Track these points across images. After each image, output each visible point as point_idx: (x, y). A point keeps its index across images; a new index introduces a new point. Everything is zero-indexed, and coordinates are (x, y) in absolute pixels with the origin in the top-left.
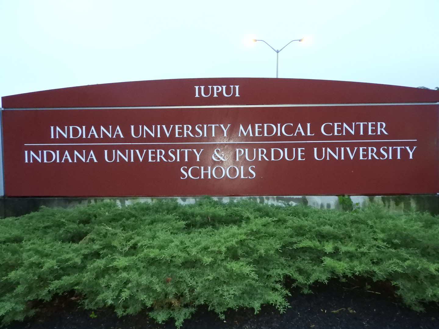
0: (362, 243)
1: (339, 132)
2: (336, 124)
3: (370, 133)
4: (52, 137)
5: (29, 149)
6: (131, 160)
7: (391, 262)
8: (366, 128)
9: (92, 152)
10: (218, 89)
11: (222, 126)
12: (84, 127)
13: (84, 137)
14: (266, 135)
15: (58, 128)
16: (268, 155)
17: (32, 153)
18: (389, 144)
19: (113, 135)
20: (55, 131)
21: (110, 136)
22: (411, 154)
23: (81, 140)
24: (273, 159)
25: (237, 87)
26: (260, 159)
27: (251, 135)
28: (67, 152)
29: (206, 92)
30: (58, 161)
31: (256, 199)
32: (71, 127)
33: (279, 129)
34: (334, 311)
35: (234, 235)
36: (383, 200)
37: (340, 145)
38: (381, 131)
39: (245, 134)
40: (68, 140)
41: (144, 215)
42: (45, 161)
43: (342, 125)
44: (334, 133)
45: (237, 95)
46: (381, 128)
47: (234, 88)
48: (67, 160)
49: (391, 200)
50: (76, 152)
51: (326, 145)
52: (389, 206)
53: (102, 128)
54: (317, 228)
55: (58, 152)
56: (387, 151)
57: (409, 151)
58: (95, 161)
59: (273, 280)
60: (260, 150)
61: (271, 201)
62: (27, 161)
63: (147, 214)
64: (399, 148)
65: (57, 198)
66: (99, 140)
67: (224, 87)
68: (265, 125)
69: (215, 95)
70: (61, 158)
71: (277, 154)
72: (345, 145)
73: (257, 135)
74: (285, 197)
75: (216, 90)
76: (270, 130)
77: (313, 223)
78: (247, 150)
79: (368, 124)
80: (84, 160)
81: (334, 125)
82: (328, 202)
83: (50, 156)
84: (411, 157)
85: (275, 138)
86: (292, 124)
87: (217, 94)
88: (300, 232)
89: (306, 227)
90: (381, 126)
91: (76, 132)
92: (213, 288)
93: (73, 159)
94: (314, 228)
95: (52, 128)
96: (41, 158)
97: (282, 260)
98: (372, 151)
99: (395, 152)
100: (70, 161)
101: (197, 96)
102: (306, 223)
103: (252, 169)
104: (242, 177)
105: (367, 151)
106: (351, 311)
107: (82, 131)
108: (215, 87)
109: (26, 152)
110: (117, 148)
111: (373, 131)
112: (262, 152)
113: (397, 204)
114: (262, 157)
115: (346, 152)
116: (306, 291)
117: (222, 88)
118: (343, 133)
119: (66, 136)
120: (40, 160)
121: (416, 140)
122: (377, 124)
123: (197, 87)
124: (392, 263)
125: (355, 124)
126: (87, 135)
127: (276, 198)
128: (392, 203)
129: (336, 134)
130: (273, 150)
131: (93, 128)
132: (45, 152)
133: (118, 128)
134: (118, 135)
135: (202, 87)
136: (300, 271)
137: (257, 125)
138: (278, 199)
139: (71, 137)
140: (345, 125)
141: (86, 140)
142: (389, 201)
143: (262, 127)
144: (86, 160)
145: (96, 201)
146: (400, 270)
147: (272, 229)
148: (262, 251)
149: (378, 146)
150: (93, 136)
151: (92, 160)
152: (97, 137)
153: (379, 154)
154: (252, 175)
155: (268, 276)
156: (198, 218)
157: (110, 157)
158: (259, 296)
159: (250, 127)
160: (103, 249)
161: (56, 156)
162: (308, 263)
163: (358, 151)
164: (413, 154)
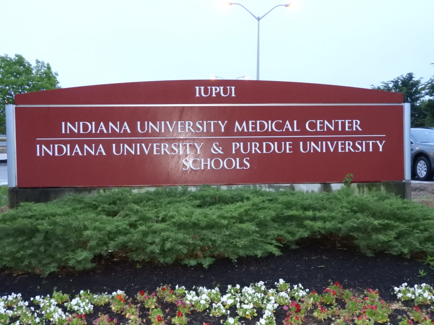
1: (321, 128)
2: (318, 121)
3: (347, 129)
4: (63, 132)
5: (40, 143)
6: (137, 153)
8: (343, 124)
9: (101, 146)
10: (216, 90)
11: (220, 122)
12: (93, 123)
13: (94, 132)
14: (258, 130)
15: (69, 124)
16: (261, 148)
17: (43, 147)
18: (362, 139)
19: (120, 130)
20: (66, 127)
21: (118, 131)
22: (381, 147)
23: (90, 134)
24: (265, 152)
25: (233, 88)
26: (253, 152)
27: (246, 130)
28: (77, 146)
29: (206, 92)
30: (69, 154)
31: (250, 187)
32: (81, 123)
33: (270, 126)
34: (313, 258)
35: (240, 207)
36: (358, 187)
37: (322, 140)
38: (356, 128)
39: (240, 130)
40: (79, 135)
42: (56, 154)
43: (324, 122)
44: (317, 129)
45: (233, 95)
46: (356, 125)
47: (231, 89)
48: (77, 153)
49: (365, 186)
50: (86, 146)
51: (310, 140)
52: (363, 192)
53: (111, 124)
54: (301, 202)
55: (68, 146)
56: (361, 145)
57: (379, 144)
58: (104, 154)
59: (270, 237)
60: (253, 144)
61: (265, 188)
62: (38, 154)
63: (162, 197)
64: (371, 142)
65: (67, 189)
66: (108, 135)
67: (222, 88)
68: (258, 122)
69: (214, 95)
70: (71, 152)
71: (268, 148)
72: (326, 139)
73: (250, 130)
74: (275, 185)
75: (215, 90)
76: (262, 126)
77: (298, 200)
78: (242, 144)
79: (345, 121)
80: (93, 153)
81: (316, 122)
82: (313, 189)
83: (60, 150)
84: (381, 150)
85: (267, 133)
86: (281, 121)
87: (216, 94)
88: (289, 205)
89: (293, 201)
90: (356, 123)
91: (86, 128)
92: (229, 241)
93: (82, 152)
94: (299, 203)
95: (63, 123)
96: (53, 151)
97: (276, 225)
98: (349, 145)
99: (367, 145)
100: (80, 154)
101: (197, 95)
102: (293, 199)
103: (247, 160)
104: (238, 167)
105: (344, 144)
106: (324, 258)
107: (91, 127)
108: (214, 88)
109: (38, 146)
110: (124, 142)
111: (349, 128)
112: (256, 146)
113: (370, 189)
114: (255, 150)
115: (327, 145)
116: (294, 247)
117: (220, 89)
118: (324, 129)
119: (76, 131)
120: (51, 154)
121: (385, 135)
122: (352, 122)
123: (197, 88)
125: (334, 121)
126: (96, 130)
127: (268, 186)
128: (366, 189)
129: (318, 130)
130: (264, 144)
131: (102, 124)
132: (56, 146)
133: (125, 124)
134: (125, 131)
135: (202, 88)
136: (289, 233)
137: (250, 122)
139: (81, 132)
140: (326, 122)
141: (96, 135)
142: (363, 188)
143: (255, 124)
144: (95, 152)
145: (104, 190)
146: (355, 225)
147: (267, 204)
149: (354, 140)
150: (102, 131)
151: (101, 153)
152: (105, 132)
153: (354, 147)
154: (246, 166)
155: (266, 236)
156: (208, 199)
157: (118, 151)
158: (260, 248)
159: (244, 124)
160: (139, 220)
161: (67, 149)
162: (295, 227)
163: (337, 145)
164: (382, 147)
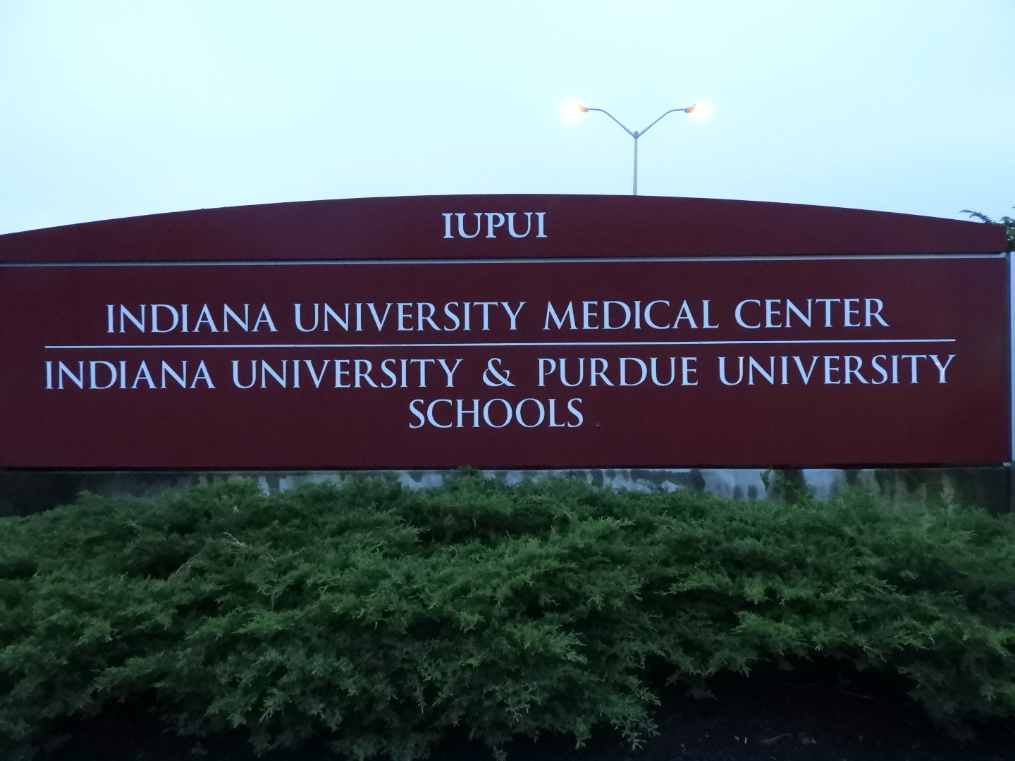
0: (830, 578)
1: (775, 319)
2: (769, 303)
3: (847, 323)
4: (111, 330)
5: (56, 357)
6: (293, 384)
7: (897, 624)
8: (838, 311)
9: (202, 365)
10: (496, 220)
11: (506, 305)
12: (185, 307)
13: (185, 329)
14: (607, 326)
15: (124, 310)
16: (613, 373)
17: (62, 366)
18: (890, 350)
19: (251, 326)
20: (118, 316)
21: (245, 327)
22: (943, 371)
23: (177, 336)
24: (623, 383)
25: (541, 215)
26: (593, 383)
27: (573, 326)
28: (143, 366)
29: (470, 228)
30: (123, 386)
31: (583, 475)
32: (154, 307)
33: (639, 314)
35: (530, 560)
36: (879, 478)
37: (779, 351)
38: (873, 319)
39: (559, 325)
40: (148, 337)
41: (321, 513)
42: (93, 386)
43: (784, 305)
44: (764, 323)
45: (541, 234)
46: (874, 311)
47: (535, 219)
48: (143, 383)
49: (896, 478)
50: (165, 366)
51: (748, 351)
52: (892, 493)
53: (227, 309)
54: (725, 545)
55: (123, 364)
56: (887, 365)
57: (938, 364)
58: (211, 386)
59: (620, 667)
60: (593, 361)
61: (619, 482)
62: (49, 386)
63: (330, 510)
64: (914, 358)
65: (118, 472)
66: (220, 338)
67: (511, 216)
68: (606, 304)
69: (491, 235)
70: (130, 380)
71: (633, 372)
72: (791, 351)
73: (586, 326)
74: (651, 470)
75: (492, 222)
76: (617, 315)
77: (716, 532)
78: (563, 361)
79: (843, 302)
80: (183, 384)
81: (764, 304)
82: (752, 484)
83: (103, 374)
84: (942, 379)
85: (630, 333)
86: (667, 303)
87: (495, 231)
88: (686, 551)
89: (699, 541)
90: (874, 307)
91: (165, 318)
92: (482, 686)
93: (157, 381)
94: (718, 543)
95: (110, 308)
96: (85, 378)
97: (645, 619)
98: (853, 364)
99: (905, 367)
100: (152, 386)
101: (448, 235)
102: (700, 532)
103: (575, 405)
104: (552, 424)
105: (841, 364)
106: (805, 741)
107: (180, 317)
108: (490, 216)
109: (49, 364)
110: (260, 355)
111: (854, 318)
112: (599, 367)
113: (912, 487)
114: (598, 379)
115: (792, 366)
116: (697, 693)
117: (506, 218)
118: (785, 324)
119: (142, 327)
120: (80, 384)
121: (954, 340)
122: (863, 304)
123: (448, 216)
124: (901, 628)
125: (813, 303)
126: (191, 325)
127: (632, 472)
128: (900, 486)
129: (769, 324)
130: (623, 361)
131: (205, 309)
132: (93, 364)
133: (264, 309)
134: (264, 326)
135: (461, 216)
137: (586, 304)
138: (635, 477)
139: (155, 329)
140: (790, 304)
141: (190, 337)
142: (893, 482)
143: (600, 309)
144: (189, 383)
145: (210, 479)
147: (620, 547)
148: (598, 599)
149: (867, 353)
150: (205, 327)
151: (202, 383)
152: (214, 329)
153: (868, 371)
154: (575, 420)
155: (610, 656)
156: (448, 521)
157: (245, 378)
159: (570, 309)
160: (224, 592)
161: (118, 374)
163: (820, 365)
164: (946, 371)
